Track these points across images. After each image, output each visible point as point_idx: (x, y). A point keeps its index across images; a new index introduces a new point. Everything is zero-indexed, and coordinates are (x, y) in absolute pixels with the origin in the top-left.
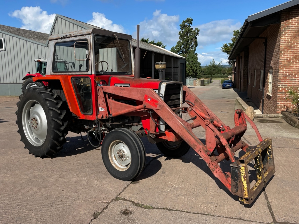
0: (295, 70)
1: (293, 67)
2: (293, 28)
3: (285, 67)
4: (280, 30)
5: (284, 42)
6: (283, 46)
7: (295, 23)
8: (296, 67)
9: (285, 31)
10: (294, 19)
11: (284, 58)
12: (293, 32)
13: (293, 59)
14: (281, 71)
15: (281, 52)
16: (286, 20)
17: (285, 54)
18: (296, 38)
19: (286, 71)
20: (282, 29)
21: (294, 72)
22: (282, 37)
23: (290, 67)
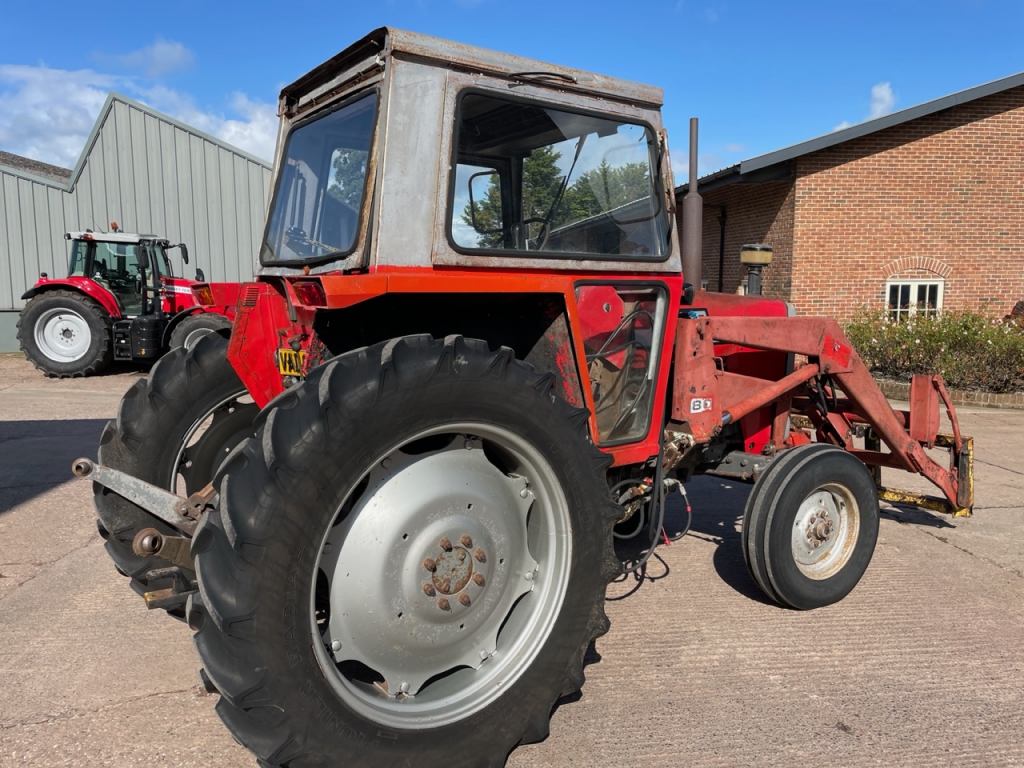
0: (822, 281)
1: (818, 274)
2: (819, 193)
3: (803, 274)
4: (794, 195)
5: (802, 222)
6: (799, 229)
7: (822, 181)
8: (823, 274)
9: (803, 197)
10: (819, 174)
11: (801, 254)
12: (817, 201)
13: (817, 258)
14: (795, 282)
15: (796, 242)
16: (805, 174)
17: (802, 246)
18: (824, 214)
19: (805, 282)
20: (799, 193)
21: (820, 286)
22: (798, 209)
23: (813, 274)
